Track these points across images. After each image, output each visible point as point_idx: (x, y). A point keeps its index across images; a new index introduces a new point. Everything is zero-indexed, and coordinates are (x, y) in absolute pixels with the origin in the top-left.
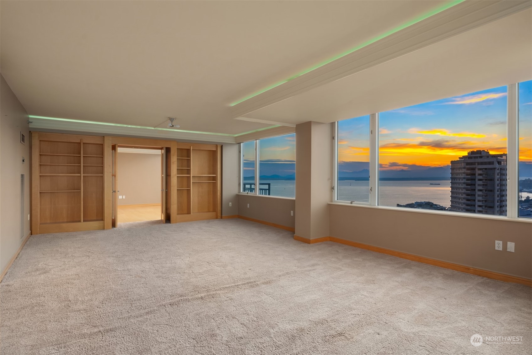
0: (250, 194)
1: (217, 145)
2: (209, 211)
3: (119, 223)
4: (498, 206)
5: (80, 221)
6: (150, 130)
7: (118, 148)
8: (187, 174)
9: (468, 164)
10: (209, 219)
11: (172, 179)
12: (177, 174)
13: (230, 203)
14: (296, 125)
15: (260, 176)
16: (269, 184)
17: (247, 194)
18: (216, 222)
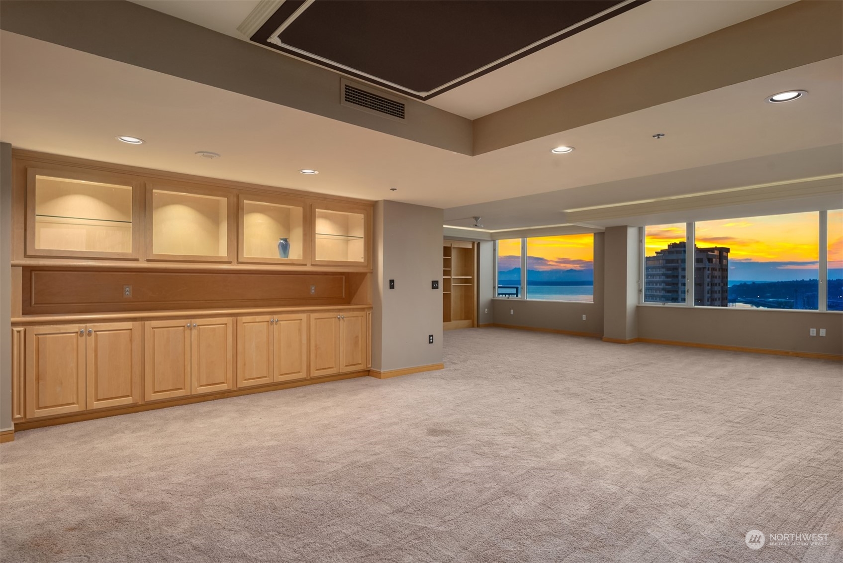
0: (512, 298)
1: (474, 242)
2: (461, 319)
9: (668, 261)
10: (467, 327)
13: (486, 310)
16: (517, 288)
17: (507, 299)
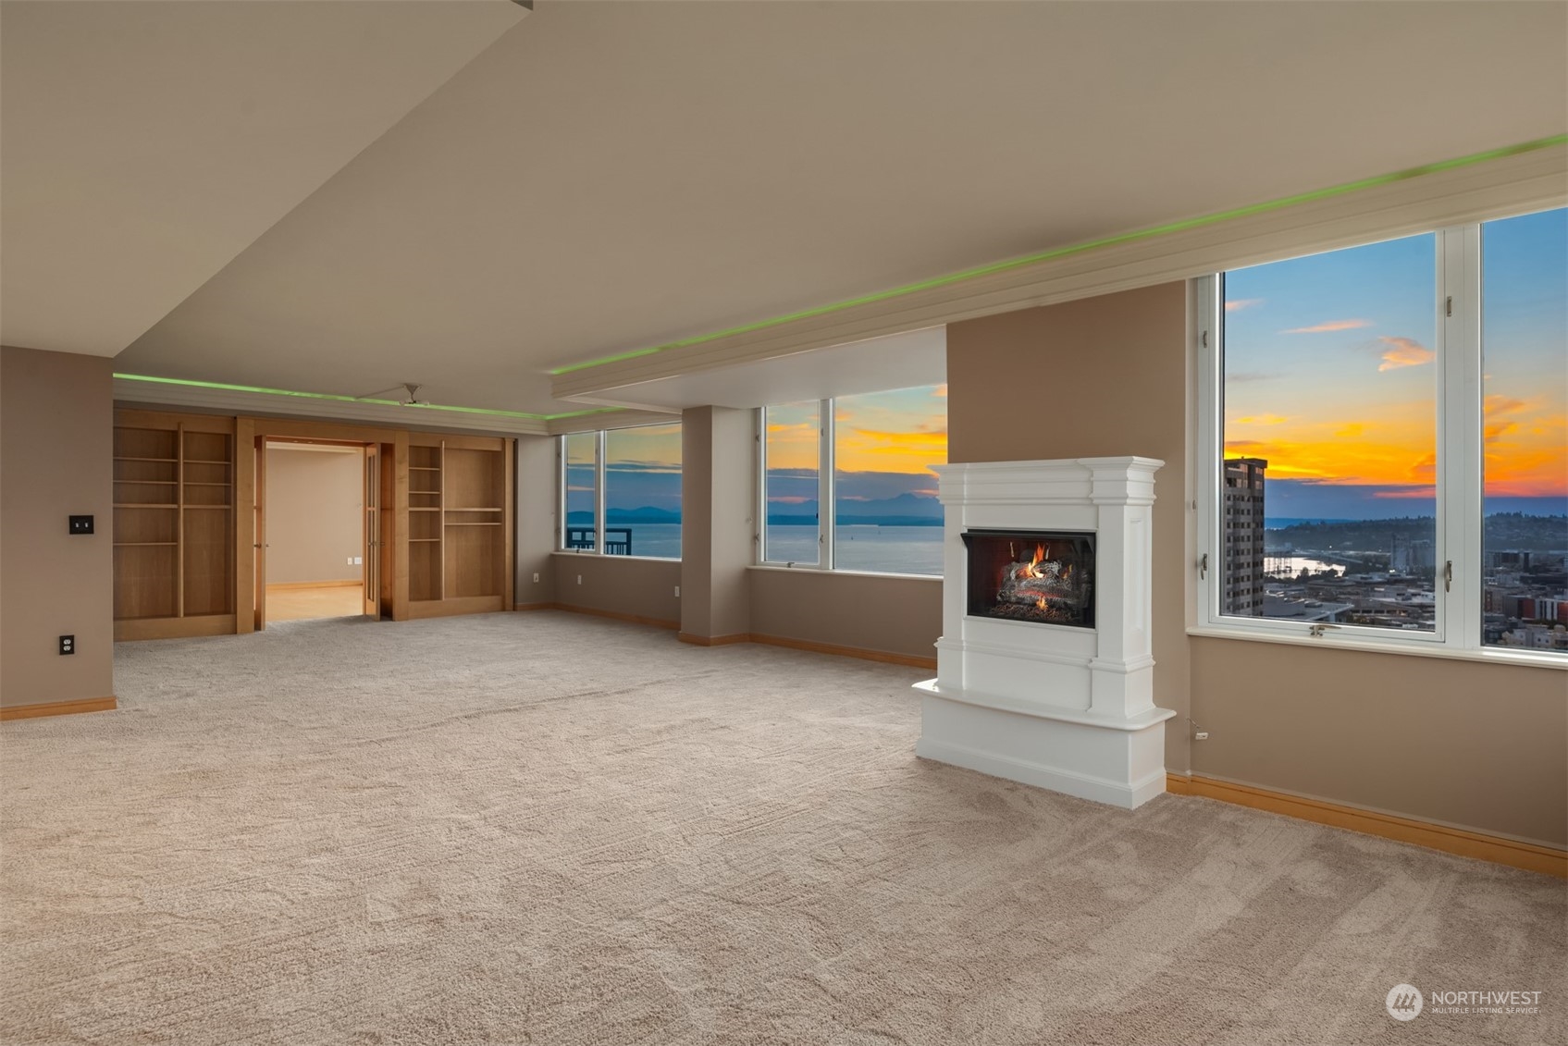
0: (583, 552)
1: (504, 439)
2: (483, 594)
3: (269, 622)
4: (1228, 594)
5: (175, 614)
6: (344, 405)
7: (267, 443)
8: (431, 506)
10: (486, 612)
11: (398, 518)
12: (410, 506)
13: (536, 575)
14: (684, 410)
15: (607, 510)
16: (629, 532)
17: (576, 554)
18: (504, 617)
